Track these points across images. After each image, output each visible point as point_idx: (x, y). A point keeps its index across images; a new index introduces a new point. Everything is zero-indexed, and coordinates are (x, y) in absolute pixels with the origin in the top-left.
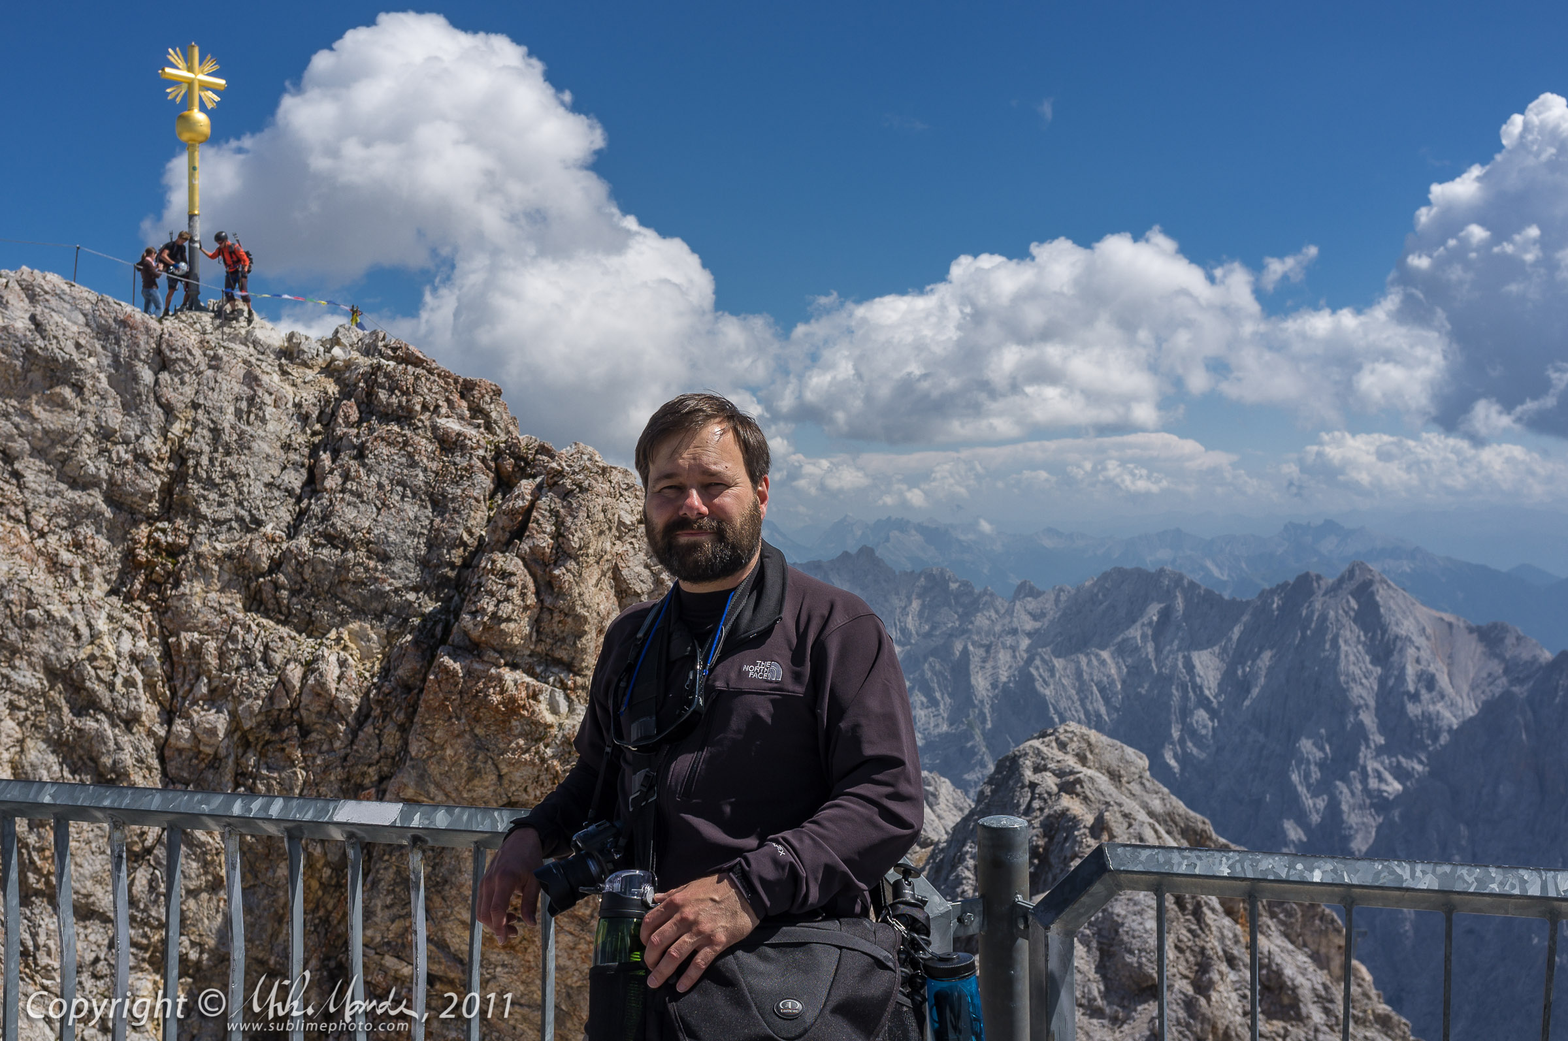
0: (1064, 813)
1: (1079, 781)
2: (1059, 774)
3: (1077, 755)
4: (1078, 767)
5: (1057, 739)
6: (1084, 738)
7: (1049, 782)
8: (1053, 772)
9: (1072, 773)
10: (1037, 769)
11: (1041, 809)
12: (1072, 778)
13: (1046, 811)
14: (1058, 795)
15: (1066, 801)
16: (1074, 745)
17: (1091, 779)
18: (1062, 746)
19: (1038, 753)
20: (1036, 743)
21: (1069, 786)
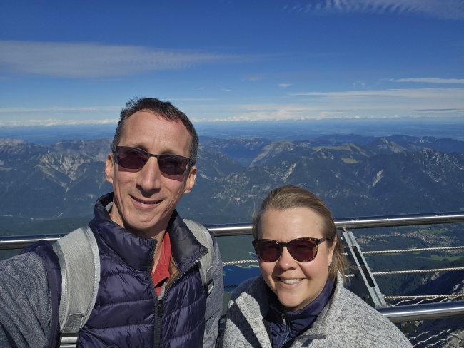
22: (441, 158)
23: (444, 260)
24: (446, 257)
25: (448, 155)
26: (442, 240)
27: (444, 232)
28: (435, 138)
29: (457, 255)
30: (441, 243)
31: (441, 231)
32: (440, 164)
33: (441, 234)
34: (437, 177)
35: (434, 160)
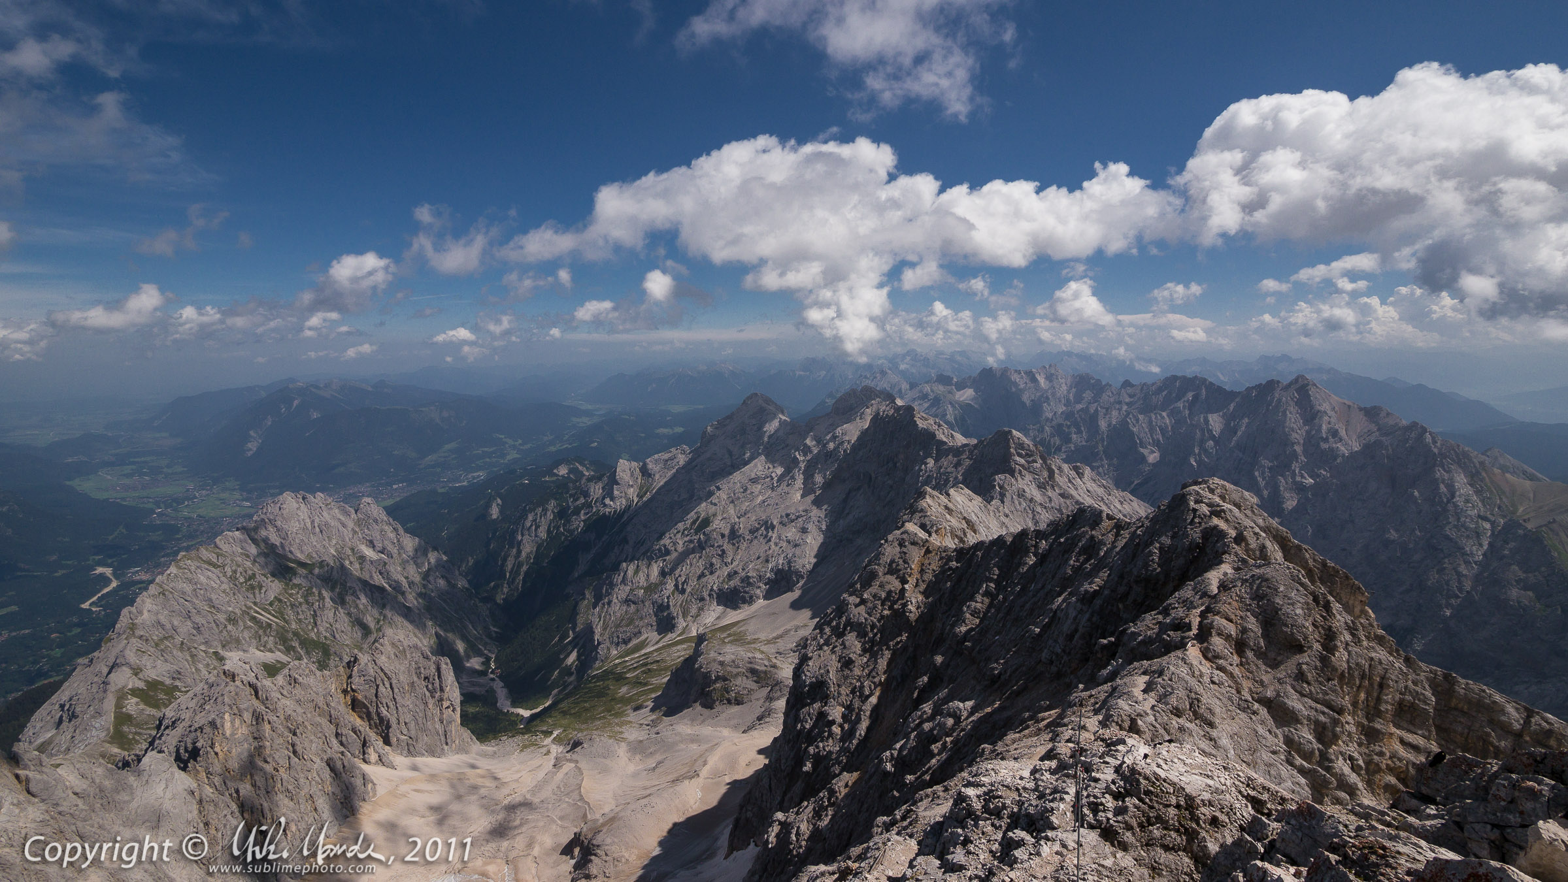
0: (1216, 527)
1: (1224, 511)
2: (1210, 505)
3: (1220, 496)
4: (1221, 503)
5: (1208, 487)
6: (1223, 486)
7: (1204, 509)
8: (1207, 504)
9: (1218, 505)
10: (1197, 502)
11: (1200, 523)
12: (1219, 509)
13: (1203, 525)
14: (1210, 517)
15: (1215, 521)
16: (1219, 491)
17: (1231, 510)
18: (1212, 491)
19: (1198, 493)
20: (1196, 488)
21: (1217, 512)
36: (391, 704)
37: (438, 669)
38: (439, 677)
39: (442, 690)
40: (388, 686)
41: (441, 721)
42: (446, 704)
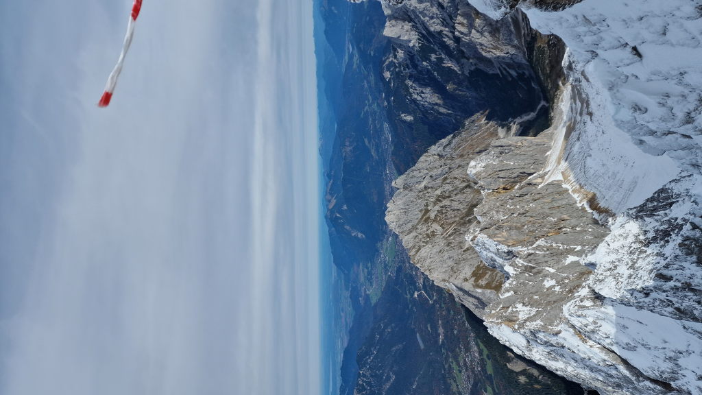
22: (364, 376)
23: (489, 359)
24: (485, 357)
25: (360, 369)
26: (465, 363)
27: (454, 363)
28: (342, 385)
29: (477, 345)
30: (469, 364)
31: (454, 365)
32: (372, 376)
33: (458, 364)
34: (389, 378)
35: (369, 384)
36: (511, 171)
37: (497, 147)
38: (502, 146)
39: (510, 146)
40: (500, 172)
41: (530, 147)
42: (520, 144)
